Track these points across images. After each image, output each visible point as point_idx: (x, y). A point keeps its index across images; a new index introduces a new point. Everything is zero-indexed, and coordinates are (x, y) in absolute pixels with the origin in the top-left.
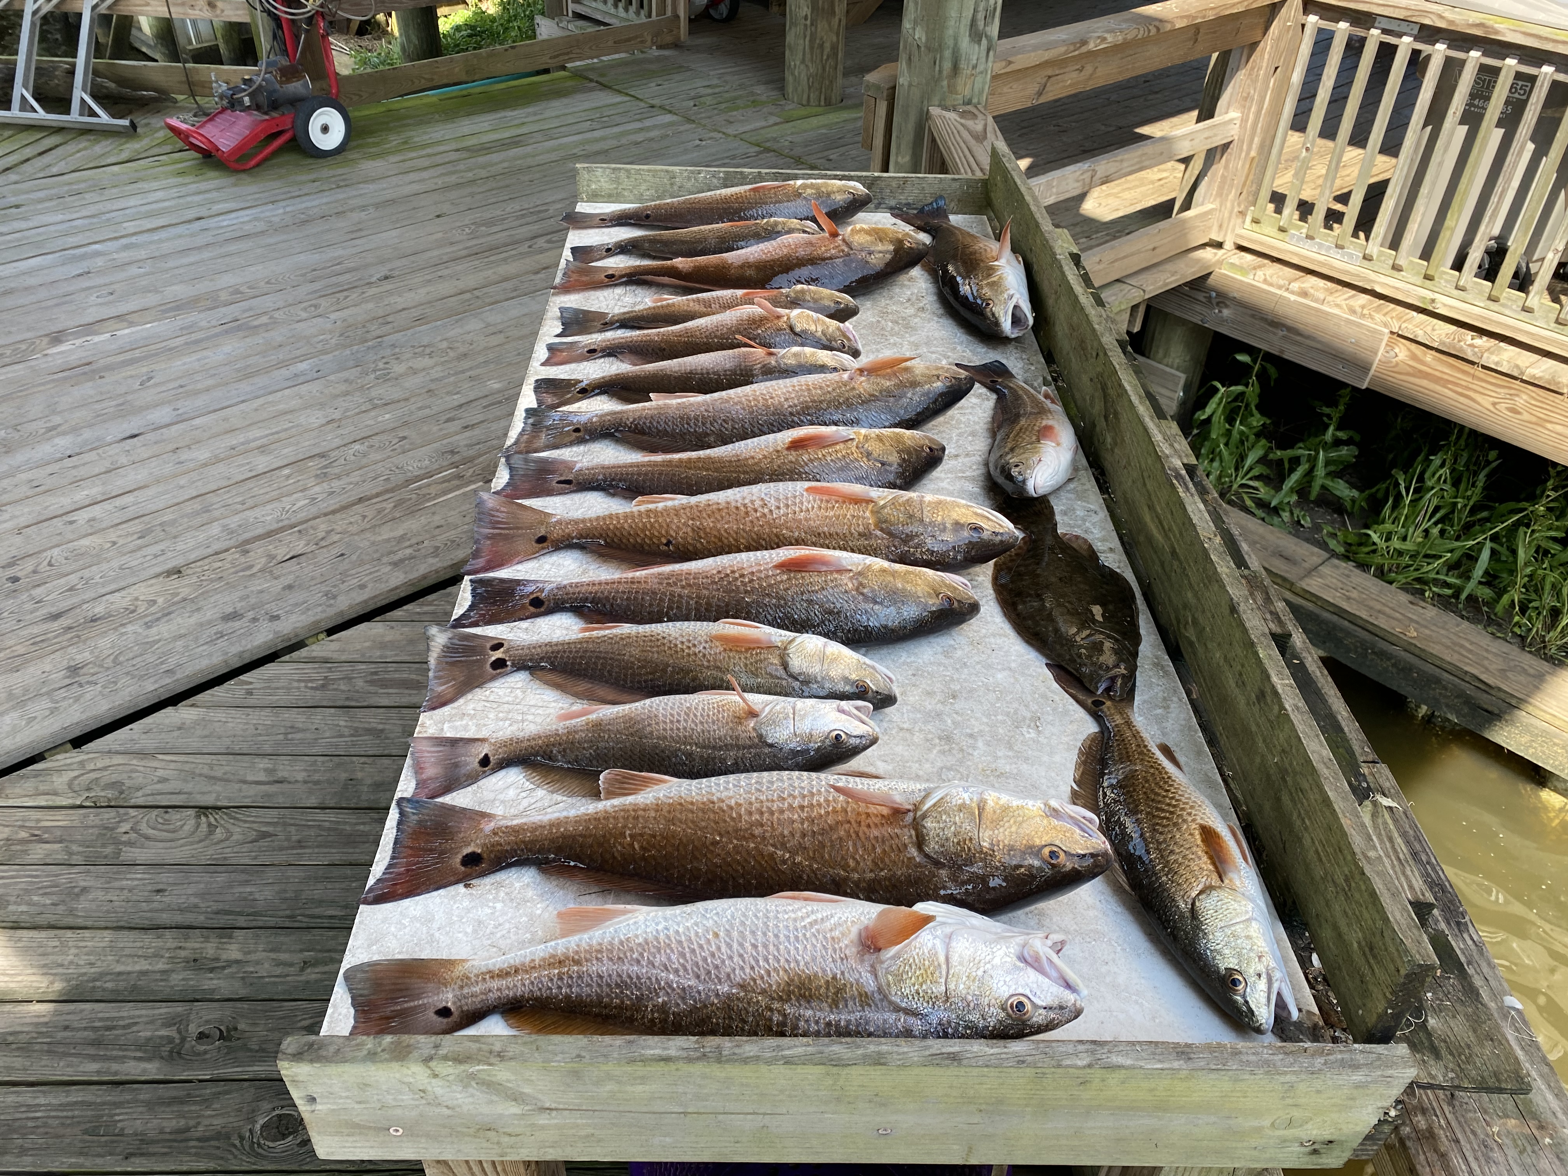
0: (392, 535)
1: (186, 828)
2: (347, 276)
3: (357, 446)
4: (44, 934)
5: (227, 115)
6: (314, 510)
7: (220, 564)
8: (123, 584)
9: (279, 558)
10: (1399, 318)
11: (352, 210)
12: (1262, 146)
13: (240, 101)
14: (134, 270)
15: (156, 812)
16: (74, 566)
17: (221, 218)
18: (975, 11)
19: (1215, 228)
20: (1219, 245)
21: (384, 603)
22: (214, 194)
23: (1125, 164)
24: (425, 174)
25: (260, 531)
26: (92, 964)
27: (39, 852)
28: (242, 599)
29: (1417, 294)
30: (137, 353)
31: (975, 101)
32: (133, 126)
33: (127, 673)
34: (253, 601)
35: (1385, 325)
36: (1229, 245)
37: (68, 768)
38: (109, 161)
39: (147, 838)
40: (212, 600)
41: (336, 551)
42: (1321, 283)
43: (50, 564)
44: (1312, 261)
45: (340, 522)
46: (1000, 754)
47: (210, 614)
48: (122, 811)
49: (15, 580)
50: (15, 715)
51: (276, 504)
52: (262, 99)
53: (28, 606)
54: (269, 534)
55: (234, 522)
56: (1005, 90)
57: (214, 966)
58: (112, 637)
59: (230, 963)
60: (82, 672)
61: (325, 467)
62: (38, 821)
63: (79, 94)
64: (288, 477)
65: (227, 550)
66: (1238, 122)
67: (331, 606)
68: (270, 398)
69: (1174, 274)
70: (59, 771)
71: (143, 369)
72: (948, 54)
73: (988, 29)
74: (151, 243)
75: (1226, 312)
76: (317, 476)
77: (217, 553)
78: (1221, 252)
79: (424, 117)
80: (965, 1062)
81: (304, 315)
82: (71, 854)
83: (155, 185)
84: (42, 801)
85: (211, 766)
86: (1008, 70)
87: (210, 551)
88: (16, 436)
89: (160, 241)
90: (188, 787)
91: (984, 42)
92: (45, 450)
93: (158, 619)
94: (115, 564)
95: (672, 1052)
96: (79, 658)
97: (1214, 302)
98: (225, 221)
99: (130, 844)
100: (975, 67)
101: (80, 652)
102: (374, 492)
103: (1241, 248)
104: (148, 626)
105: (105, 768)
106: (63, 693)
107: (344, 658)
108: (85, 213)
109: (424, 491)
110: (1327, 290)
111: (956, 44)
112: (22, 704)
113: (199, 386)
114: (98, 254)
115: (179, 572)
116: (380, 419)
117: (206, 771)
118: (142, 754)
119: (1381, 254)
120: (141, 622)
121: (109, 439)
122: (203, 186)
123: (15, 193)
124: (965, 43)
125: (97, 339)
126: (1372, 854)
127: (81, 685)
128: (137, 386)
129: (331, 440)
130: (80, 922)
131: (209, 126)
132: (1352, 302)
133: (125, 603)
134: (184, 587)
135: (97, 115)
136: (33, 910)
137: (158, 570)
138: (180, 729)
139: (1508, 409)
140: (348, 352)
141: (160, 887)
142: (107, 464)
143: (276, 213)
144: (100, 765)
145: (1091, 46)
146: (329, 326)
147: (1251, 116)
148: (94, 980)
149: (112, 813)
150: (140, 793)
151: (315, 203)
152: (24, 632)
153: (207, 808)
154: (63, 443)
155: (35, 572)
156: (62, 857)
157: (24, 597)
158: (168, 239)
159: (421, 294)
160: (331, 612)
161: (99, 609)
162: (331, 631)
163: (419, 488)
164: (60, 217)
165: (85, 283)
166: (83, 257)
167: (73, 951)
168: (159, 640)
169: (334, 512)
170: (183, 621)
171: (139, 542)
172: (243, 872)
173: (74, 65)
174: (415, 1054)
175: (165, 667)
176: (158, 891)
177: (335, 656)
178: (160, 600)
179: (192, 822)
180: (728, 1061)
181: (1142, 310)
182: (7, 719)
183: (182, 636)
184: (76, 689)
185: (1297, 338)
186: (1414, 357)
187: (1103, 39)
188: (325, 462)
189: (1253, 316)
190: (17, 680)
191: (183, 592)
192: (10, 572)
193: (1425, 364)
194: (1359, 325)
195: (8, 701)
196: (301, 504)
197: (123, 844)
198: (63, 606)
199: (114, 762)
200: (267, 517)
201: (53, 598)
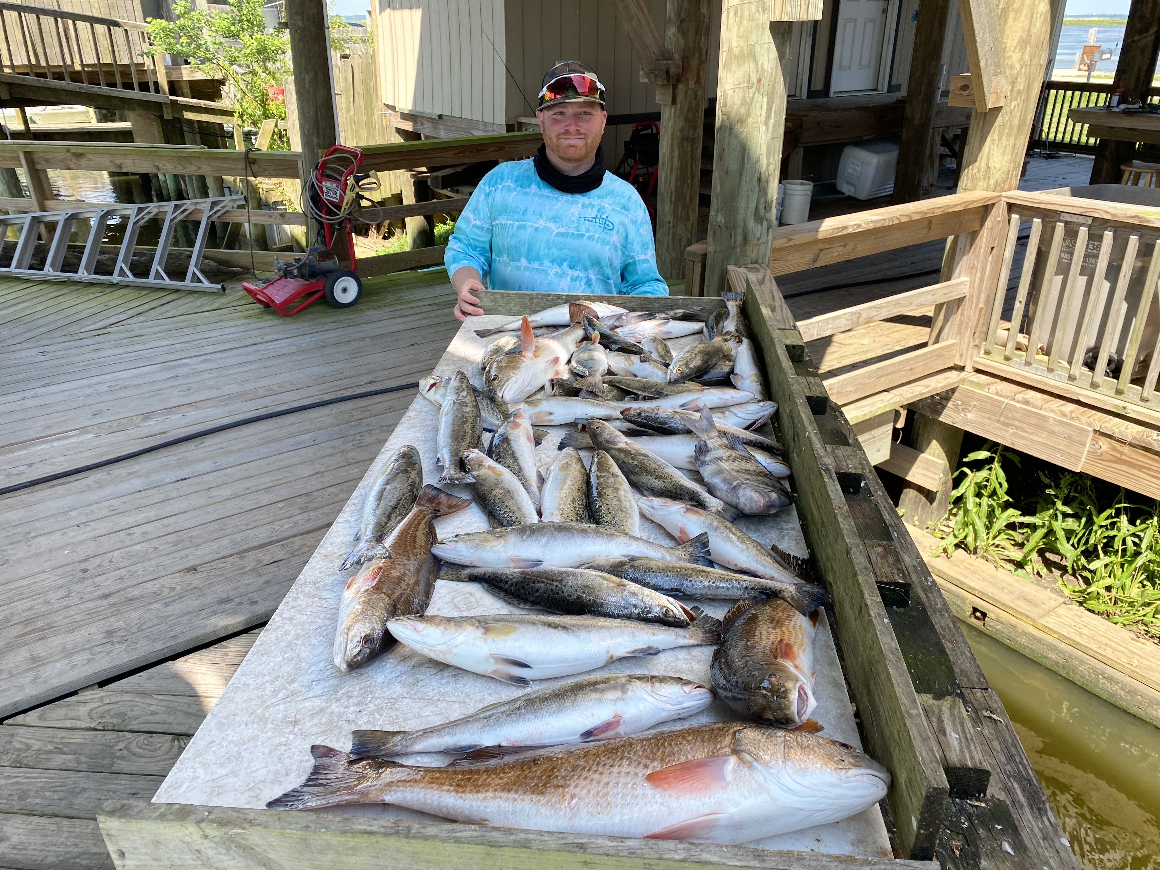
1: (163, 749)
2: (346, 381)
3: (332, 489)
4: (48, 820)
5: (282, 282)
6: (295, 531)
7: (224, 565)
8: (156, 576)
9: (265, 563)
10: (1099, 420)
11: (355, 340)
12: (987, 301)
13: (291, 272)
14: (206, 376)
15: (144, 736)
16: (125, 564)
17: (269, 344)
18: (758, 203)
19: (958, 356)
20: (962, 369)
22: (268, 330)
23: (884, 310)
24: (408, 319)
25: (255, 544)
26: (76, 845)
27: (58, 760)
28: (234, 589)
29: (1112, 403)
31: (760, 261)
32: (224, 289)
33: (146, 637)
34: (242, 590)
35: (1089, 425)
36: (969, 368)
37: (92, 701)
38: (204, 309)
39: (134, 754)
40: (214, 589)
41: (304, 558)
42: (1039, 395)
43: (111, 562)
44: (1032, 380)
45: (311, 539)
46: (680, 657)
47: (210, 598)
48: (121, 734)
49: (85, 571)
50: (64, 662)
51: (270, 526)
52: (306, 271)
53: (90, 589)
54: (262, 546)
55: (238, 537)
56: (789, 257)
58: (141, 611)
60: (115, 635)
61: (308, 502)
62: (63, 738)
63: (192, 269)
64: (281, 509)
65: (231, 556)
66: (968, 284)
68: (280, 457)
69: (926, 387)
70: (85, 703)
72: (740, 230)
73: (767, 215)
74: (221, 359)
75: (970, 416)
76: (301, 508)
77: (224, 558)
78: (963, 374)
79: (412, 285)
80: (589, 850)
82: (79, 763)
83: (231, 324)
84: (68, 724)
85: (189, 705)
86: (790, 244)
87: (219, 556)
89: (227, 357)
90: (172, 719)
91: (765, 223)
92: (125, 487)
93: (174, 601)
94: (154, 562)
95: (375, 829)
96: (116, 625)
97: (960, 408)
98: (271, 346)
99: (122, 758)
100: (759, 239)
101: (117, 621)
103: (978, 371)
104: (167, 605)
105: (116, 703)
106: (100, 648)
108: (182, 340)
110: (1044, 400)
111: (745, 225)
113: (234, 448)
114: (185, 365)
115: (196, 569)
117: (185, 708)
118: (144, 694)
119: (1082, 374)
120: (162, 602)
121: (167, 481)
122: (261, 325)
123: (141, 328)
124: (751, 224)
125: (173, 417)
126: (914, 712)
127: (113, 644)
129: (315, 484)
130: (75, 813)
131: (270, 288)
132: (1062, 408)
133: (155, 589)
134: (195, 579)
135: (201, 282)
136: (46, 802)
137: (183, 567)
138: (173, 677)
140: (337, 428)
141: (137, 790)
142: (162, 497)
143: (304, 342)
144: (113, 700)
145: (850, 230)
147: (977, 280)
148: (75, 858)
149: (114, 735)
150: (136, 722)
151: (331, 336)
152: (83, 606)
153: (180, 735)
154: (137, 483)
155: (99, 566)
156: (72, 765)
157: (89, 582)
158: (232, 357)
161: (136, 592)
164: (166, 342)
165: (172, 383)
166: (175, 367)
167: (65, 834)
168: (172, 615)
169: (308, 532)
170: (191, 603)
171: (174, 548)
173: (192, 252)
174: (193, 817)
175: (172, 634)
176: (135, 793)
178: (179, 588)
179: (168, 745)
180: (414, 837)
181: (904, 413)
182: (58, 665)
183: (188, 613)
184: (109, 646)
185: (1024, 434)
186: (1114, 449)
187: (859, 226)
188: (308, 499)
189: (989, 418)
190: (70, 639)
191: (195, 583)
192: (84, 566)
193: (1122, 453)
194: (1069, 425)
195: (61, 653)
196: (286, 526)
197: (118, 758)
198: (114, 588)
199: (124, 699)
200: (262, 535)
201: (108, 583)
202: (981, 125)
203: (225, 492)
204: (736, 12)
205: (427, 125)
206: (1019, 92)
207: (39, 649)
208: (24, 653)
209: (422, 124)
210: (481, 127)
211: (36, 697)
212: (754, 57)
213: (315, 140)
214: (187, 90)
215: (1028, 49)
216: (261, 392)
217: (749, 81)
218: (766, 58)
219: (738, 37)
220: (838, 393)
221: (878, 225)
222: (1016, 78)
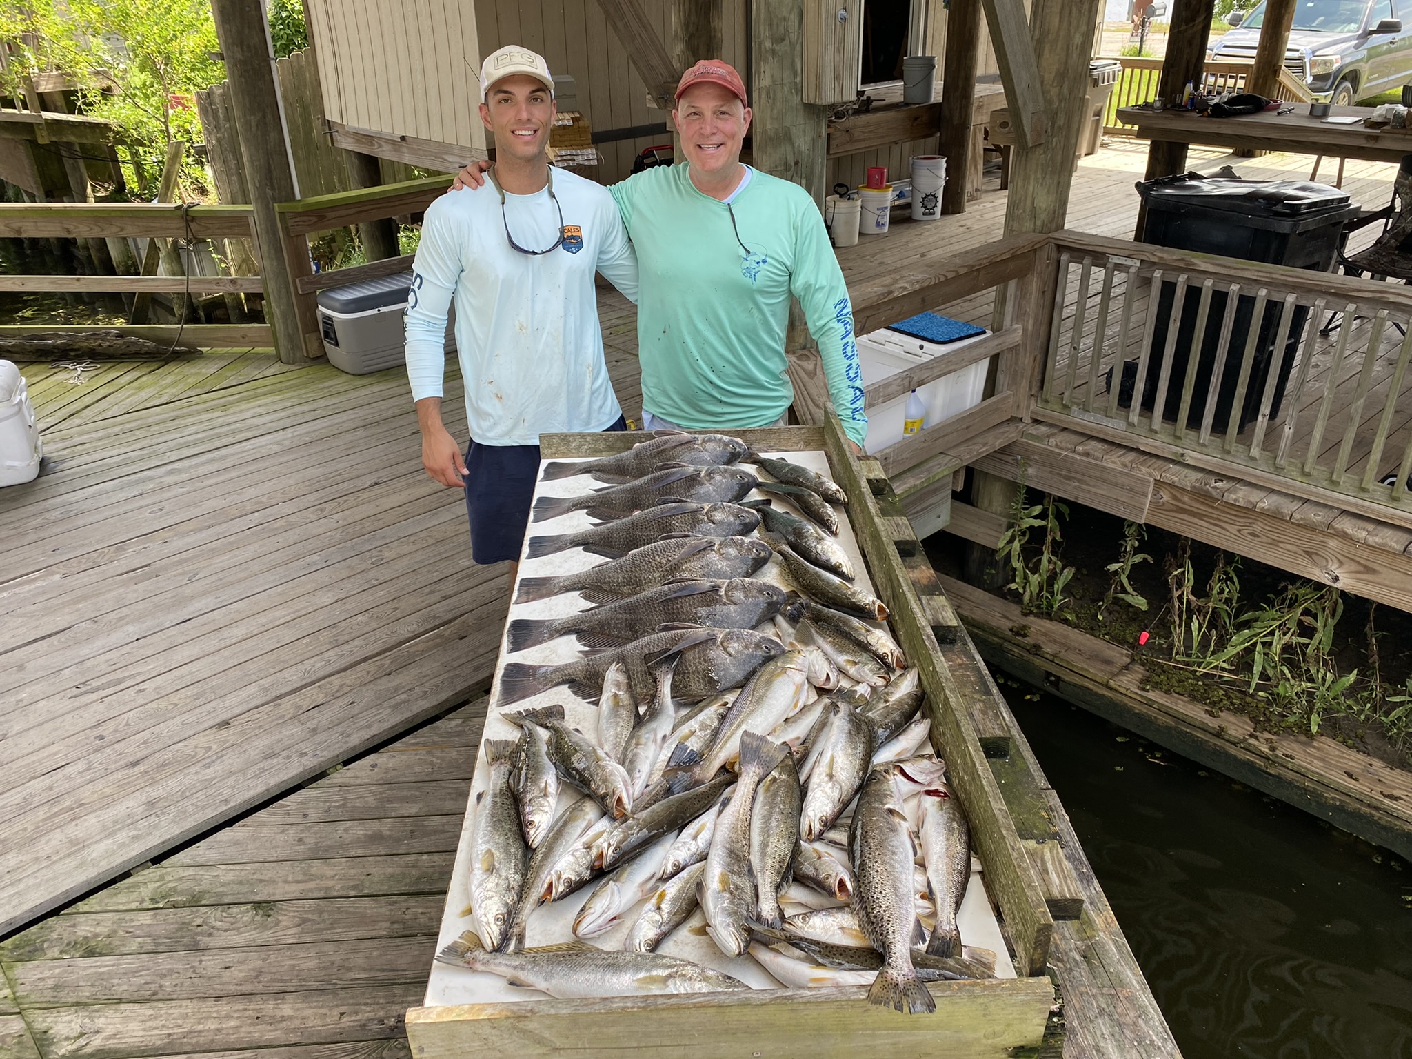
0: (390, 685)
1: (245, 919)
2: (344, 485)
3: (359, 618)
4: (141, 1006)
6: (329, 670)
7: (258, 716)
8: (185, 736)
9: (305, 708)
10: (1159, 469)
11: (345, 431)
14: (178, 490)
15: (221, 908)
16: (146, 725)
17: (244, 444)
19: (1015, 407)
20: (1020, 420)
21: (386, 738)
23: (935, 370)
25: (287, 689)
26: (179, 1026)
27: (134, 944)
28: (278, 741)
29: (1169, 450)
30: (184, 555)
31: (808, 346)
33: (193, 804)
34: (286, 742)
35: (1150, 475)
36: (1027, 419)
37: (150, 880)
38: (152, 404)
39: (216, 929)
40: (255, 744)
41: (347, 700)
42: (1099, 445)
43: (127, 725)
44: (1091, 429)
45: (351, 677)
47: (253, 754)
48: (194, 909)
49: (101, 738)
50: (108, 841)
51: (299, 667)
53: (113, 757)
54: (296, 690)
55: (265, 682)
57: (274, 1021)
58: (179, 777)
59: (283, 1019)
60: (157, 805)
61: (336, 635)
62: (132, 920)
64: (308, 645)
65: (263, 704)
66: (1021, 331)
67: (346, 742)
68: (292, 583)
69: (984, 445)
70: (143, 884)
71: (189, 568)
74: (190, 467)
75: (1030, 471)
76: (330, 643)
77: (256, 708)
78: (1021, 426)
81: (313, 517)
82: (157, 944)
84: (133, 906)
85: (260, 872)
87: (250, 706)
88: (95, 626)
89: (198, 465)
90: (245, 889)
92: (118, 637)
93: (214, 761)
96: (154, 795)
97: (1020, 463)
98: (248, 446)
99: (203, 934)
101: (155, 790)
102: (375, 652)
103: (1037, 421)
104: (207, 766)
105: (181, 879)
106: (144, 823)
107: (359, 781)
108: (138, 445)
109: (414, 649)
110: (1105, 450)
112: (112, 834)
113: (235, 578)
114: (149, 479)
115: (228, 724)
116: (377, 595)
117: (257, 875)
118: (207, 866)
119: (1140, 422)
120: (200, 764)
121: (167, 624)
123: (79, 434)
125: (152, 546)
127: (157, 816)
128: (185, 582)
129: (340, 614)
130: (168, 995)
132: (1123, 459)
133: (187, 751)
134: (231, 735)
136: (132, 989)
137: (212, 723)
138: (235, 844)
139: (1250, 534)
140: (349, 544)
141: (228, 965)
142: (166, 644)
144: (176, 876)
145: (896, 294)
146: (333, 525)
147: (1030, 326)
149: (187, 911)
150: (208, 895)
152: (112, 778)
153: (259, 903)
154: (132, 630)
155: (116, 731)
156: (151, 947)
157: (108, 750)
158: (204, 463)
159: (403, 497)
160: (345, 747)
161: (168, 755)
162: (346, 763)
163: (409, 647)
164: (116, 451)
165: (141, 503)
166: (139, 481)
167: (165, 1017)
168: (216, 778)
169: (344, 670)
170: (233, 760)
171: (197, 702)
172: (289, 949)
175: (221, 798)
176: (226, 968)
177: (352, 781)
178: (214, 747)
179: (250, 914)
181: (962, 474)
182: (102, 846)
183: (232, 773)
184: (153, 818)
185: (1087, 487)
186: (1175, 498)
187: (905, 288)
188: (335, 631)
189: (1051, 472)
190: (109, 814)
191: (232, 740)
192: (97, 732)
193: (1184, 503)
194: (1131, 476)
195: (103, 831)
196: (319, 665)
197: (198, 934)
198: (139, 755)
199: (186, 874)
200: (293, 678)
201: (131, 749)
202: (1023, 162)
203: (239, 631)
204: (768, 94)
205: (386, 147)
206: (1060, 128)
207: (74, 831)
208: (57, 837)
209: (380, 146)
210: (456, 151)
211: (88, 882)
212: (790, 139)
213: (269, 193)
214: (60, 102)
215: (1066, 83)
216: (249, 508)
217: (786, 163)
218: (802, 139)
219: (772, 118)
220: (893, 462)
221: (925, 284)
222: (1056, 114)
